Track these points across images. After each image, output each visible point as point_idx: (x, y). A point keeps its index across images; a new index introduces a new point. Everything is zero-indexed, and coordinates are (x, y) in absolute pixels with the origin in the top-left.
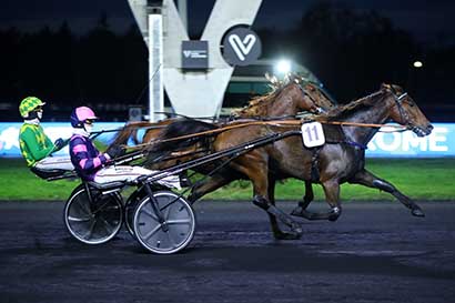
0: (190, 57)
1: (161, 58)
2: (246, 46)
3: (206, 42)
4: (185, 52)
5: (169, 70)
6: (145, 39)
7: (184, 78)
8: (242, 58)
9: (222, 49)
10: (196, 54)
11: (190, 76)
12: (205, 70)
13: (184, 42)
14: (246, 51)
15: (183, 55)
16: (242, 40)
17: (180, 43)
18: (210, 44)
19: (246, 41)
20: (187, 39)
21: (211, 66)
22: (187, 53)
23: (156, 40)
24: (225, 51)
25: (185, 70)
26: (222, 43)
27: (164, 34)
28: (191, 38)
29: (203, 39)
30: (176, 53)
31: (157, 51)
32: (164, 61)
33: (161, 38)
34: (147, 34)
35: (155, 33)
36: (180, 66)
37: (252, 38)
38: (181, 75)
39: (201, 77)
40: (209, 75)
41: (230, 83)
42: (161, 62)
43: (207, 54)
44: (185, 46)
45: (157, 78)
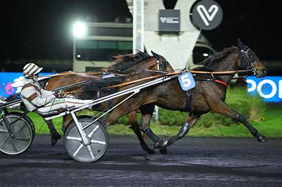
0: (165, 22)
1: (142, 23)
2: (210, 14)
3: (179, 11)
4: (161, 18)
5: (148, 32)
6: (129, 7)
7: (160, 40)
8: (207, 24)
9: (191, 16)
10: (170, 21)
11: (165, 38)
12: (177, 33)
13: (160, 11)
14: (210, 19)
15: (160, 21)
16: (207, 9)
17: (158, 11)
18: (182, 12)
19: (210, 11)
20: (163, 8)
21: (182, 30)
22: (163, 20)
23: (139, 9)
24: (194, 18)
25: (161, 33)
26: (191, 12)
27: (146, 4)
28: (166, 8)
29: (176, 8)
30: (154, 19)
31: (139, 17)
32: (145, 25)
33: (143, 7)
34: (132, 4)
35: (139, 3)
36: (157, 30)
37: (215, 8)
38: (158, 37)
39: (174, 38)
40: (180, 37)
41: (195, 48)
42: (143, 25)
43: (179, 20)
44: (161, 14)
45: (139, 39)
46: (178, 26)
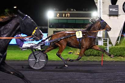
0: (112, 10)
1: (102, 11)
3: (118, 6)
4: (110, 9)
5: (104, 15)
6: (96, 4)
9: (123, 8)
10: (114, 10)
11: (112, 18)
12: (117, 15)
13: (110, 5)
15: (109, 10)
17: (109, 6)
18: (119, 6)
20: (111, 4)
21: (119, 14)
22: (111, 10)
23: (100, 5)
24: (124, 9)
25: (110, 15)
26: (123, 6)
27: (103, 3)
28: (112, 4)
29: (116, 5)
30: (107, 9)
33: (102, 4)
34: (97, 3)
35: (100, 2)
36: (108, 14)
38: (109, 17)
39: (116, 18)
40: (119, 17)
42: (102, 12)
43: (118, 10)
44: (110, 7)
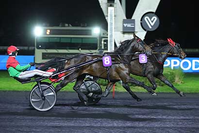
0: (126, 27)
1: (113, 27)
2: (152, 22)
3: (134, 20)
5: (116, 32)
6: (106, 18)
7: (124, 36)
8: (150, 27)
9: (141, 23)
10: (129, 25)
11: (126, 35)
13: (124, 20)
14: (152, 24)
15: (123, 26)
16: (150, 19)
17: (122, 20)
18: (136, 20)
19: (152, 20)
20: (125, 18)
21: (136, 31)
22: (125, 25)
23: (111, 19)
25: (124, 33)
26: (141, 21)
27: (115, 16)
29: (133, 18)
30: (120, 25)
31: (111, 24)
32: (115, 28)
33: (113, 18)
34: (107, 16)
35: (111, 16)
36: (122, 31)
37: (155, 18)
38: (123, 35)
43: (134, 25)
44: (124, 21)
45: (111, 36)
46: (134, 28)
